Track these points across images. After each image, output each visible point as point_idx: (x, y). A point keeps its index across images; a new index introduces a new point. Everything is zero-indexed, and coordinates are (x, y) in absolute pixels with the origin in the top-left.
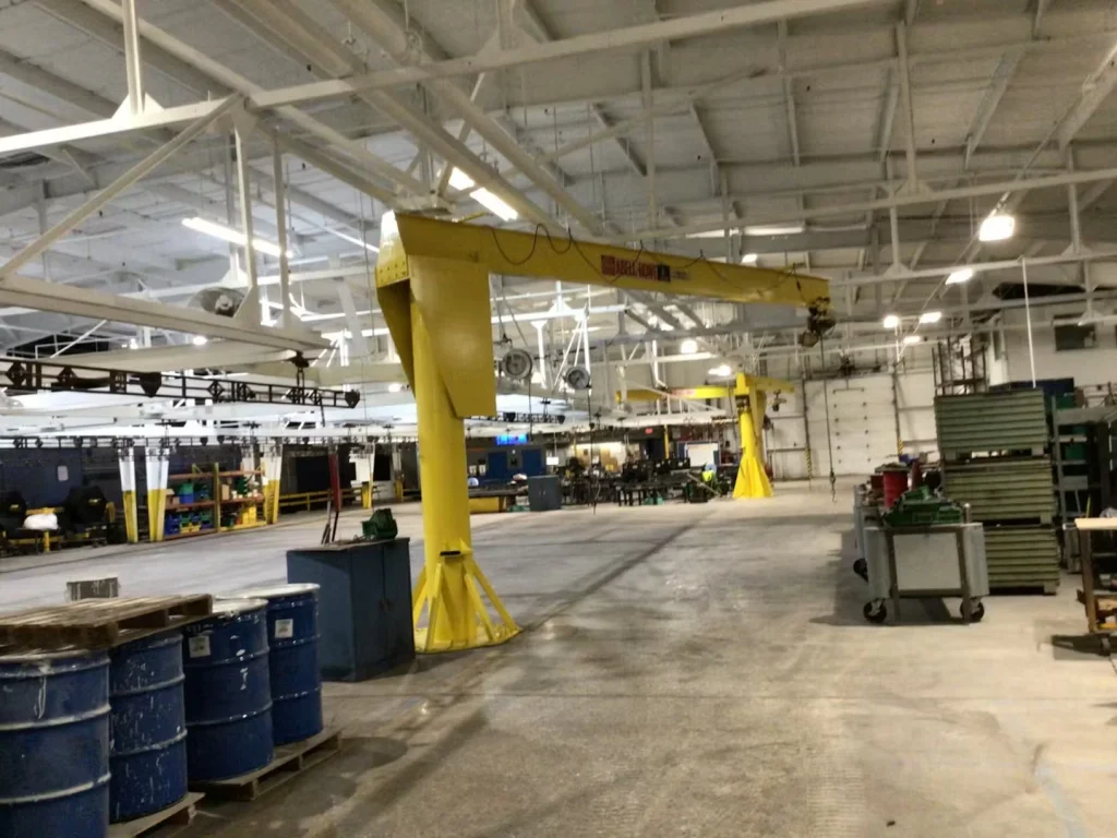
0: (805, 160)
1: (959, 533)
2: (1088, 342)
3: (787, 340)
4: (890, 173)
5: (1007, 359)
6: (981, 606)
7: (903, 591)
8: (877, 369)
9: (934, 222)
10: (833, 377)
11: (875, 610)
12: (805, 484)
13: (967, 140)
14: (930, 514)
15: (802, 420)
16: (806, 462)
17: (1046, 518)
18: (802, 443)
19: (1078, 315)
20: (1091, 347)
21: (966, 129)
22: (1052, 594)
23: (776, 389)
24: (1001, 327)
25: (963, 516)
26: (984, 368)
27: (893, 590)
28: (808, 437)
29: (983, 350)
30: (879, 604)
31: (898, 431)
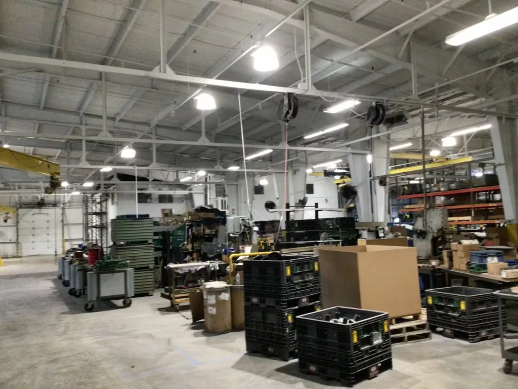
0: (45, 108)
1: (125, 272)
2: (149, 200)
3: (12, 188)
4: (84, 123)
5: (117, 205)
6: (130, 301)
7: (103, 297)
8: (55, 205)
9: (95, 144)
10: (33, 207)
11: (90, 307)
12: (18, 259)
13: (116, 115)
14: (115, 265)
15: (15, 228)
16: (16, 249)
17: (151, 267)
18: (14, 240)
19: (146, 189)
20: (150, 203)
21: (117, 111)
22: (151, 295)
23: (6, 211)
24: (116, 192)
25: (126, 266)
26: (106, 208)
27: (98, 297)
28: (18, 236)
29: (106, 200)
30: (91, 303)
31: (63, 234)
